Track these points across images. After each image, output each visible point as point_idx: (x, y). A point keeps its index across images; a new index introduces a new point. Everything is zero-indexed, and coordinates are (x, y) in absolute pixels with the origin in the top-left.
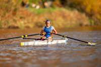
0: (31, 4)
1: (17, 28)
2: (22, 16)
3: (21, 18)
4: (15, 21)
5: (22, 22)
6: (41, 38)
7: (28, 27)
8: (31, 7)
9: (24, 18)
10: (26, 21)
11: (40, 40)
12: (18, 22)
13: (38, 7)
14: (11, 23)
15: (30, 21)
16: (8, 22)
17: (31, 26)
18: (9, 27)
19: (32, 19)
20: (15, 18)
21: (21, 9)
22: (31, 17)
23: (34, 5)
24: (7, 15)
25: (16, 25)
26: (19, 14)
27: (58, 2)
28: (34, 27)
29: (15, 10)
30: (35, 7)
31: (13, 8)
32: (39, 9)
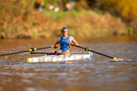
0: (48, 5)
1: (29, 37)
2: (36, 21)
3: (34, 24)
4: (26, 29)
5: (35, 30)
6: (56, 52)
7: (43, 37)
8: (48, 10)
9: (38, 24)
10: (40, 29)
12: (30, 30)
13: (57, 10)
14: (21, 32)
15: (46, 28)
16: (16, 30)
17: (48, 35)
18: (18, 37)
19: (49, 27)
20: (26, 24)
21: (34, 12)
22: (47, 24)
23: (51, 7)
24: (15, 20)
25: (27, 34)
26: (31, 19)
27: (84, 3)
28: (51, 37)
29: (26, 14)
30: (53, 9)
31: (23, 11)
32: (58, 12)
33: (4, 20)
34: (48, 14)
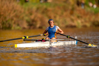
2: (80, 15)
3: (78, 17)
5: (79, 21)
6: (43, 39)
7: (85, 26)
8: (89, 6)
9: (81, 17)
10: (83, 20)
11: (42, 41)
13: (95, 6)
15: (87, 20)
16: (65, 21)
19: (89, 19)
20: (72, 17)
22: (88, 16)
23: (91, 4)
24: (65, 14)
25: (73, 24)
26: (76, 13)
28: (91, 26)
29: (73, 9)
30: (93, 6)
31: (70, 8)
32: (96, 8)
33: (57, 14)
34: (89, 9)
